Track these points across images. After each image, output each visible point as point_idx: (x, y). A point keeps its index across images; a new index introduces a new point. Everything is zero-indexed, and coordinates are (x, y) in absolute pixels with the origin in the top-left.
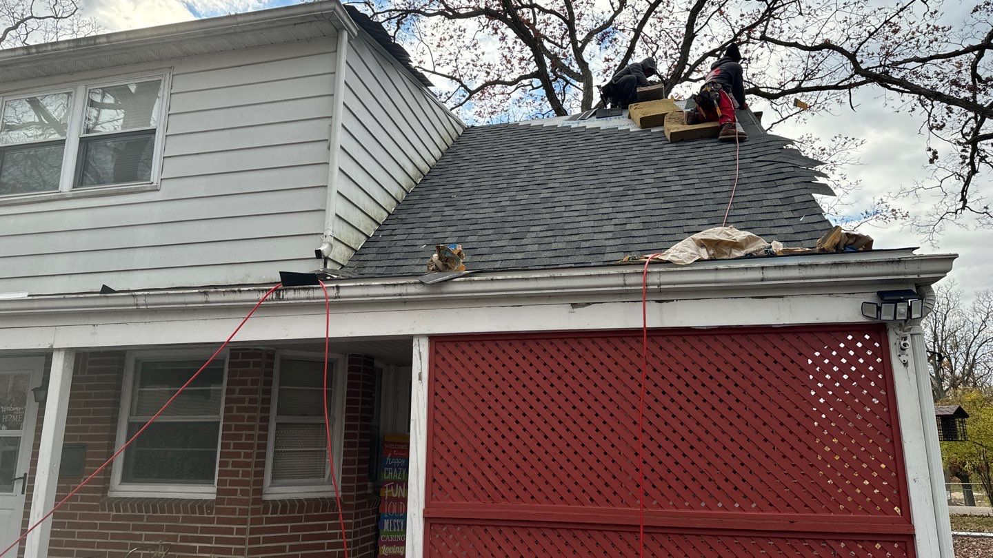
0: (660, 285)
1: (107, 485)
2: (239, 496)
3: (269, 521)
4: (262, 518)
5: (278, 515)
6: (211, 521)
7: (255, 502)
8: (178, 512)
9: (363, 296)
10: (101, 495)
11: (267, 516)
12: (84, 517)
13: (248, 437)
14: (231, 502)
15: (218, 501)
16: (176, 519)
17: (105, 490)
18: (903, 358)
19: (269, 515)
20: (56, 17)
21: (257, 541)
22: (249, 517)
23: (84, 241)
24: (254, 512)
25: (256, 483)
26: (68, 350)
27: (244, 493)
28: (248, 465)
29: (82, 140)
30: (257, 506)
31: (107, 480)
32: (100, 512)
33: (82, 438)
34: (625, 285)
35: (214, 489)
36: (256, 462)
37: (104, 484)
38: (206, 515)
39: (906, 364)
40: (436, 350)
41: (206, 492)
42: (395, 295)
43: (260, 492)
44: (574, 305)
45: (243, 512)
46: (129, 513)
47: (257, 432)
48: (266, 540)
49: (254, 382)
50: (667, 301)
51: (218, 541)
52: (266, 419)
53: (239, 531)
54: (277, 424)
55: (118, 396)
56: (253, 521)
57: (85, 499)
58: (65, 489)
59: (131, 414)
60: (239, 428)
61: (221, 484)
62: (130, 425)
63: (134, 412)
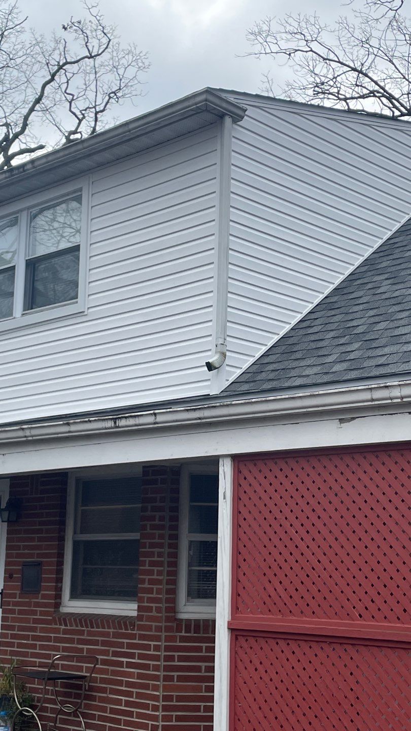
1: (58, 601)
2: (154, 613)
3: (183, 639)
4: (176, 636)
5: (192, 634)
6: (133, 637)
7: (168, 619)
8: (109, 628)
9: (174, 421)
10: (53, 610)
11: (181, 634)
12: (42, 630)
13: (160, 554)
14: (150, 619)
15: (139, 618)
16: (107, 635)
17: (58, 605)
19: (183, 634)
21: (171, 658)
22: (163, 634)
24: (168, 629)
25: (167, 601)
27: (158, 610)
28: (159, 582)
29: (28, 263)
30: (170, 624)
31: (59, 596)
32: (54, 626)
33: (39, 555)
34: (373, 400)
35: (134, 606)
36: (167, 580)
37: (56, 599)
38: (130, 631)
40: (238, 469)
41: (128, 609)
42: (196, 419)
43: (174, 610)
44: (342, 421)
45: (159, 629)
46: (74, 628)
47: (166, 550)
48: (181, 659)
49: (163, 499)
51: (141, 657)
52: (175, 537)
53: (157, 648)
54: (189, 542)
55: (63, 515)
56: (168, 639)
57: (42, 613)
58: (28, 604)
59: (75, 533)
60: (153, 545)
61: (140, 600)
62: (76, 544)
63: (78, 530)
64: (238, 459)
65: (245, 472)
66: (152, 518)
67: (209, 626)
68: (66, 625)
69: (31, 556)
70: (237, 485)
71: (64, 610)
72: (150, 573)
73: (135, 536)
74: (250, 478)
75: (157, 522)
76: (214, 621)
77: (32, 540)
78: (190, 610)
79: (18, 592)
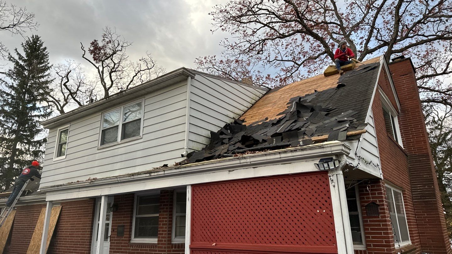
0: (250, 162)
2: (164, 242)
3: (174, 251)
4: (171, 250)
5: (177, 249)
6: (156, 251)
7: (168, 244)
8: (148, 248)
9: (171, 173)
10: (128, 242)
12: (124, 249)
13: (166, 221)
14: (162, 244)
15: (158, 244)
17: (130, 240)
18: (333, 184)
19: (174, 249)
20: (148, 69)
22: (167, 249)
23: (124, 157)
24: (168, 247)
25: (168, 237)
26: (105, 196)
28: (165, 231)
29: (123, 124)
30: (169, 246)
31: (130, 237)
32: (128, 248)
33: (124, 223)
34: (240, 163)
35: (156, 240)
36: (168, 230)
38: (155, 249)
39: (334, 186)
40: (193, 189)
41: (154, 241)
43: (170, 241)
44: (229, 171)
45: (165, 248)
46: (135, 248)
47: (168, 220)
49: (167, 202)
50: (256, 167)
52: (171, 215)
54: (176, 216)
55: (133, 209)
56: (168, 251)
57: (124, 243)
58: (119, 240)
59: (136, 215)
60: (163, 218)
61: (159, 238)
62: (136, 218)
63: (137, 214)
64: (193, 186)
65: (196, 191)
66: (164, 208)
67: (183, 245)
68: (133, 247)
69: (121, 223)
70: (193, 195)
71: (132, 242)
72: (162, 228)
73: (158, 215)
74: (197, 192)
75: (165, 210)
76: (184, 244)
77: (121, 217)
78: (176, 241)
79: (116, 236)
